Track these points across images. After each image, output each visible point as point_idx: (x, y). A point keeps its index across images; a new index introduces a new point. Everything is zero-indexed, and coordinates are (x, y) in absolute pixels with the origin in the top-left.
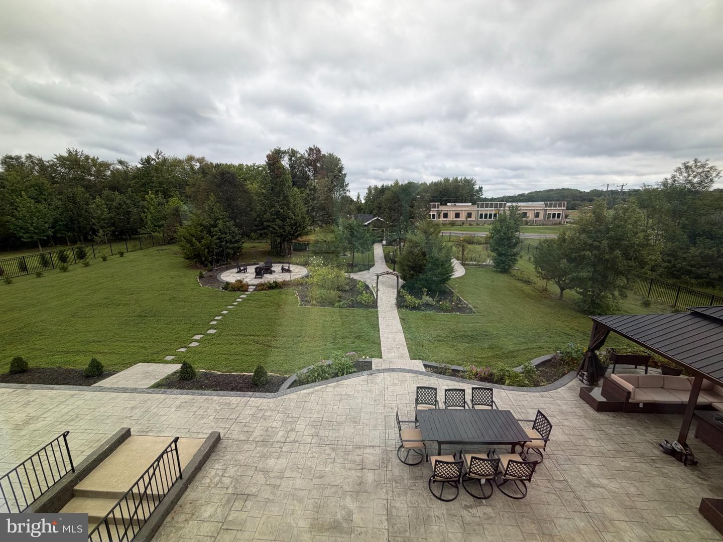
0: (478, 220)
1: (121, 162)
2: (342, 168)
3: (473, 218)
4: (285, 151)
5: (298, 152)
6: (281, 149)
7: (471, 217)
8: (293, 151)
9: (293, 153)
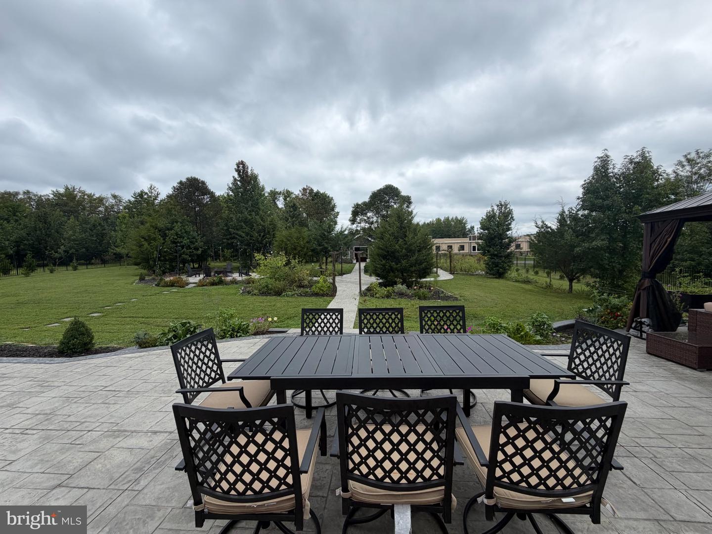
0: (471, 252)
1: (115, 197)
2: (335, 206)
3: (466, 250)
4: (281, 192)
5: (292, 193)
6: (277, 190)
7: (463, 250)
8: (288, 192)
9: (287, 194)
